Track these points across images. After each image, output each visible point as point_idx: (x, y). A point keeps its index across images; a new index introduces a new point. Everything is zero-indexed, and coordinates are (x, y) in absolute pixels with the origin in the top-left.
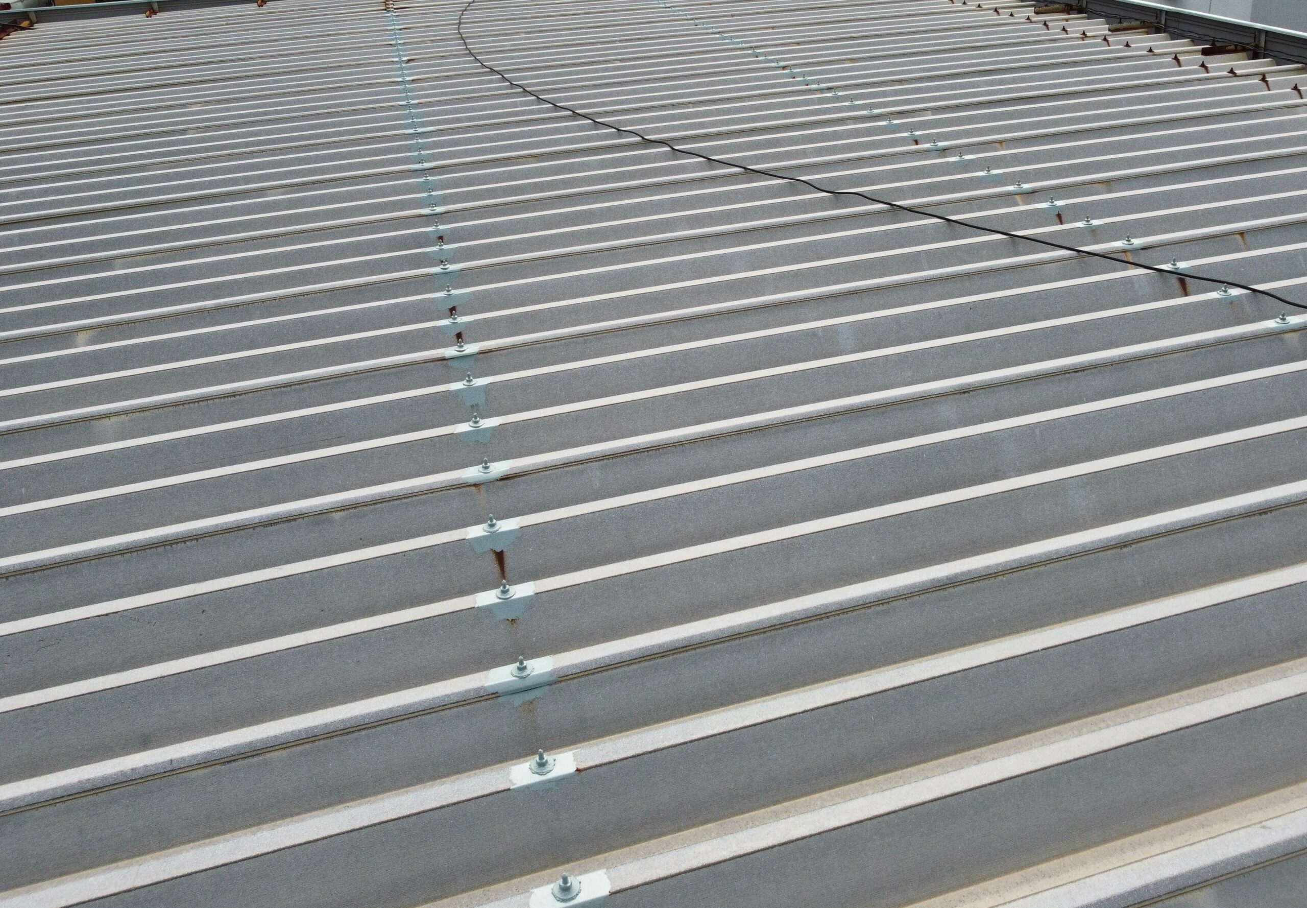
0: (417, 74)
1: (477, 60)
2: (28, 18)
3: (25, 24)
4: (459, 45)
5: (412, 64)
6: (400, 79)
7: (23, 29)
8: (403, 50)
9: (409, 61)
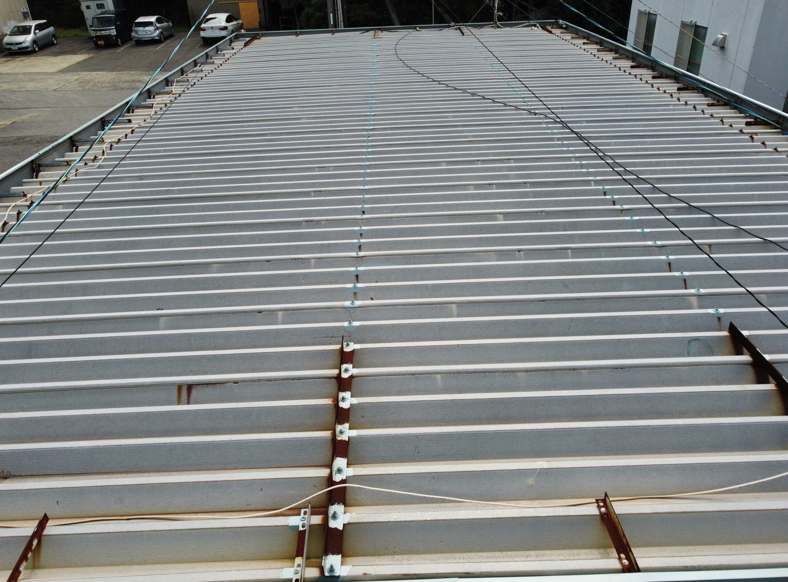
0: (378, 60)
1: (398, 57)
2: (259, 35)
3: (258, 37)
4: (394, 51)
5: (377, 57)
6: (373, 61)
7: (258, 39)
8: (376, 52)
9: (377, 56)
